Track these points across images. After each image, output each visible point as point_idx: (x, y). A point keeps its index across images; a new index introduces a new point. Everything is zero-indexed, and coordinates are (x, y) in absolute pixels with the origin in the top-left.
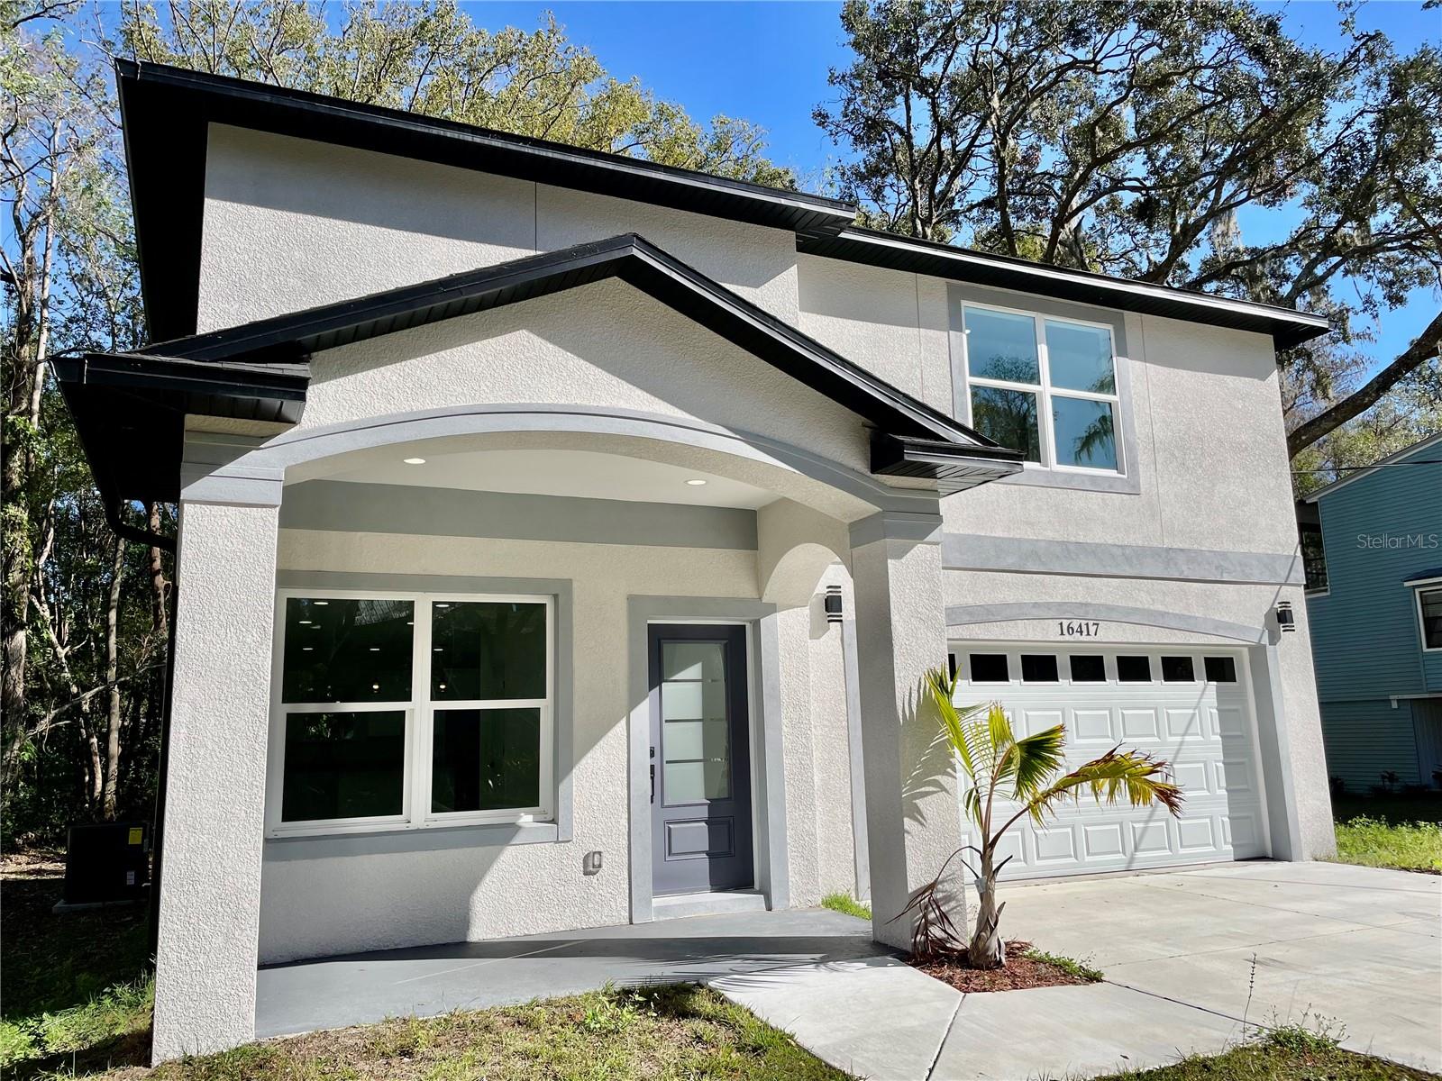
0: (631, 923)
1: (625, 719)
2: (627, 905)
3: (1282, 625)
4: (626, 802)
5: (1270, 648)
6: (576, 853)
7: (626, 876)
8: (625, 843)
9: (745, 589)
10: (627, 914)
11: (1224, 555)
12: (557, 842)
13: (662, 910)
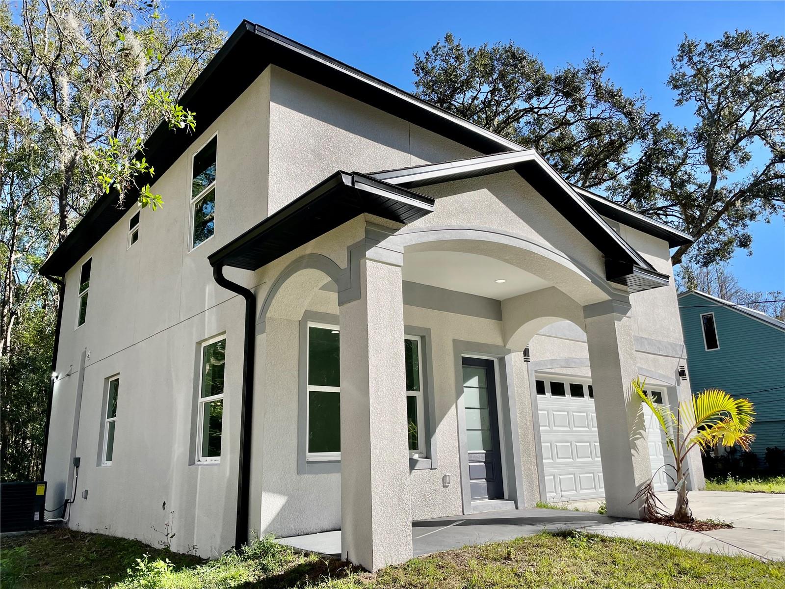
0: (464, 515)
1: (455, 404)
2: (461, 504)
3: (681, 377)
4: (458, 449)
5: (677, 387)
6: (438, 474)
7: (460, 489)
8: (459, 471)
9: (499, 341)
10: (461, 510)
11: (660, 342)
12: (431, 469)
13: (475, 508)
